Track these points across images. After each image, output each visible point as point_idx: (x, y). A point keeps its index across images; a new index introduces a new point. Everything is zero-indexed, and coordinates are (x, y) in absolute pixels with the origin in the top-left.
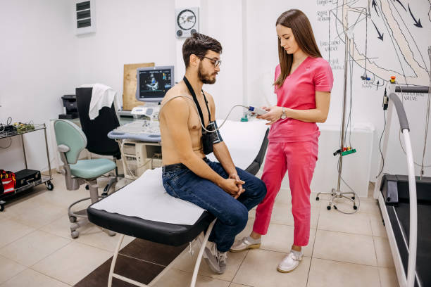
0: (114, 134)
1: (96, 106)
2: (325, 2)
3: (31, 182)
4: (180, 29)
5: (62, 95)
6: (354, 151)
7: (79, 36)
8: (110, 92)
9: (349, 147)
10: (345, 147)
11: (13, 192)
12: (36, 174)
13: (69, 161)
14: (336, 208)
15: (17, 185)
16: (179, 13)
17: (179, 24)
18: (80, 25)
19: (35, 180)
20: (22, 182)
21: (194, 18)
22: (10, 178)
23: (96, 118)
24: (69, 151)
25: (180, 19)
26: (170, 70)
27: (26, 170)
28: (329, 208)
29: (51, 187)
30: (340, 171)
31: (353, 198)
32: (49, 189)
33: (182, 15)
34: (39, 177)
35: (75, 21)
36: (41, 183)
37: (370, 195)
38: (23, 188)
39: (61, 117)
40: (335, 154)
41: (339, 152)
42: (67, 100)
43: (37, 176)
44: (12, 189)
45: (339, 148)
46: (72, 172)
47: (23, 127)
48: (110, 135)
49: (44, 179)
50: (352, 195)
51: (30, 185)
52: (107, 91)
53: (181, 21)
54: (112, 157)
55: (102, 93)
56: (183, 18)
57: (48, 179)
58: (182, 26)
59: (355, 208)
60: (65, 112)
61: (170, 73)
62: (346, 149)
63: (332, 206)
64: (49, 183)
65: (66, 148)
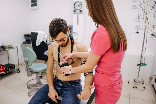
0: (47, 53)
1: (39, 40)
2: (136, 1)
3: (11, 69)
4: (75, 9)
5: (24, 34)
6: (145, 65)
7: (32, 10)
8: (45, 35)
9: (144, 63)
10: (142, 63)
11: (4, 74)
12: (13, 66)
13: (28, 64)
14: (136, 88)
15: (5, 71)
16: (75, 3)
17: (74, 7)
18: (33, 5)
19: (13, 68)
20: (7, 69)
21: (81, 5)
22: (3, 68)
23: (39, 45)
24: (29, 61)
25: (75, 5)
26: (71, 27)
27: (9, 64)
28: (134, 87)
29: (19, 71)
30: (139, 72)
31: (143, 83)
32: (18, 72)
33: (76, 4)
34: (14, 67)
35: (30, 3)
36: (15, 70)
37: (150, 82)
38: (8, 72)
39: (24, 43)
40: (137, 65)
41: (139, 65)
42: (26, 36)
43: (13, 67)
44: (3, 72)
45: (140, 63)
46: (30, 69)
47: (9, 47)
48: (45, 53)
49: (16, 68)
50: (143, 82)
51: (10, 70)
52: (44, 34)
53: (75, 6)
54: (44, 61)
55: (42, 35)
56: (76, 5)
57: (18, 68)
58: (76, 8)
59: (144, 88)
60: (25, 41)
61: (71, 28)
62: (142, 64)
63: (135, 87)
64: (18, 70)
65: (27, 59)
